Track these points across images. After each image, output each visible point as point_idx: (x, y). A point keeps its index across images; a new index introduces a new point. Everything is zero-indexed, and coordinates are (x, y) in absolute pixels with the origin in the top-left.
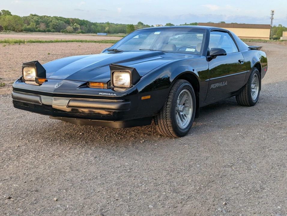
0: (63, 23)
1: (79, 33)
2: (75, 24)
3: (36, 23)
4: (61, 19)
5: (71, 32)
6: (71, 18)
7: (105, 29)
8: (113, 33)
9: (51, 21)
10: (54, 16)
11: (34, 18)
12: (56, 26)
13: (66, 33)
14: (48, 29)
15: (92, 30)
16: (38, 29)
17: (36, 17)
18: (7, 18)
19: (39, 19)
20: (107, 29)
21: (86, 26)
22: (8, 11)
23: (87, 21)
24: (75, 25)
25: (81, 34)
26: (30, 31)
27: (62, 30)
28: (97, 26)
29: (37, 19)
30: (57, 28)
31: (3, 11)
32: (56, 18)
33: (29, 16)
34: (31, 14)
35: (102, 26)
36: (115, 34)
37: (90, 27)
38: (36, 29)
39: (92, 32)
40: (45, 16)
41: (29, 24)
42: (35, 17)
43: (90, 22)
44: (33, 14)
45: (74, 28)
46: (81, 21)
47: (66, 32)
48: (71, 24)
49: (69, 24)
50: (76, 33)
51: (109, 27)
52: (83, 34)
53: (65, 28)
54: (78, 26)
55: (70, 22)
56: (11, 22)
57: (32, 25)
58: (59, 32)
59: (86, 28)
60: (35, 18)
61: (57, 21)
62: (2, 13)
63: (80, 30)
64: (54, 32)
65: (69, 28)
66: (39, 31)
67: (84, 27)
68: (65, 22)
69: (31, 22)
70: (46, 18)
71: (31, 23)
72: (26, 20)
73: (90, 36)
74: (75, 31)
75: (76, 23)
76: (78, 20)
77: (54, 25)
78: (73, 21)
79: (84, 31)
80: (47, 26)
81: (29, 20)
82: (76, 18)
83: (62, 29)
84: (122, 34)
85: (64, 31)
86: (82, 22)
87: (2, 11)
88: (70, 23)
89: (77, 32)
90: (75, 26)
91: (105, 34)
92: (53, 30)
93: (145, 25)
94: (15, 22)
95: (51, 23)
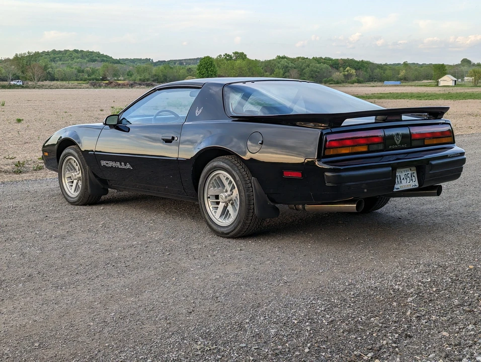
0: (327, 68)
1: (353, 84)
2: (348, 68)
3: (284, 70)
4: (327, 60)
5: (340, 81)
6: (341, 59)
7: (399, 74)
8: (414, 80)
9: (308, 66)
10: (314, 58)
11: (282, 62)
12: (316, 73)
13: (332, 84)
14: (302, 78)
15: (375, 77)
17: (285, 60)
18: (236, 64)
19: (289, 64)
20: (402, 73)
21: (366, 71)
22: (243, 53)
23: (368, 63)
24: (347, 69)
25: (356, 84)
27: (325, 79)
28: (385, 70)
29: (286, 64)
30: (317, 77)
31: (236, 53)
32: (318, 60)
33: (273, 60)
34: (278, 56)
35: (394, 69)
36: (416, 82)
37: (372, 72)
39: (376, 80)
40: (298, 58)
41: (272, 72)
42: (283, 60)
43: (373, 64)
44: (281, 56)
45: (344, 75)
46: (358, 62)
47: (331, 82)
48: (341, 69)
49: (337, 69)
50: (349, 83)
51: (406, 70)
52: (360, 85)
53: (331, 76)
54: (353, 71)
55: (340, 65)
56: (243, 70)
57: (279, 72)
58: (320, 82)
59: (365, 73)
60: (283, 62)
61: (318, 65)
62: (234, 56)
63: (354, 78)
65: (337, 75)
67: (362, 73)
68: (331, 66)
69: (276, 69)
70: (300, 60)
72: (269, 66)
73: (368, 86)
74: (347, 80)
75: (349, 66)
76: (352, 60)
77: (312, 71)
78: (345, 63)
79: (361, 79)
80: (302, 73)
81: (273, 65)
82: (350, 58)
84: (431, 81)
85: (329, 81)
86: (359, 65)
87: (233, 53)
88: (340, 67)
89: (350, 81)
90: (348, 71)
91: (398, 83)
92: (311, 79)
93: (474, 65)
94: (249, 69)
95: (308, 68)
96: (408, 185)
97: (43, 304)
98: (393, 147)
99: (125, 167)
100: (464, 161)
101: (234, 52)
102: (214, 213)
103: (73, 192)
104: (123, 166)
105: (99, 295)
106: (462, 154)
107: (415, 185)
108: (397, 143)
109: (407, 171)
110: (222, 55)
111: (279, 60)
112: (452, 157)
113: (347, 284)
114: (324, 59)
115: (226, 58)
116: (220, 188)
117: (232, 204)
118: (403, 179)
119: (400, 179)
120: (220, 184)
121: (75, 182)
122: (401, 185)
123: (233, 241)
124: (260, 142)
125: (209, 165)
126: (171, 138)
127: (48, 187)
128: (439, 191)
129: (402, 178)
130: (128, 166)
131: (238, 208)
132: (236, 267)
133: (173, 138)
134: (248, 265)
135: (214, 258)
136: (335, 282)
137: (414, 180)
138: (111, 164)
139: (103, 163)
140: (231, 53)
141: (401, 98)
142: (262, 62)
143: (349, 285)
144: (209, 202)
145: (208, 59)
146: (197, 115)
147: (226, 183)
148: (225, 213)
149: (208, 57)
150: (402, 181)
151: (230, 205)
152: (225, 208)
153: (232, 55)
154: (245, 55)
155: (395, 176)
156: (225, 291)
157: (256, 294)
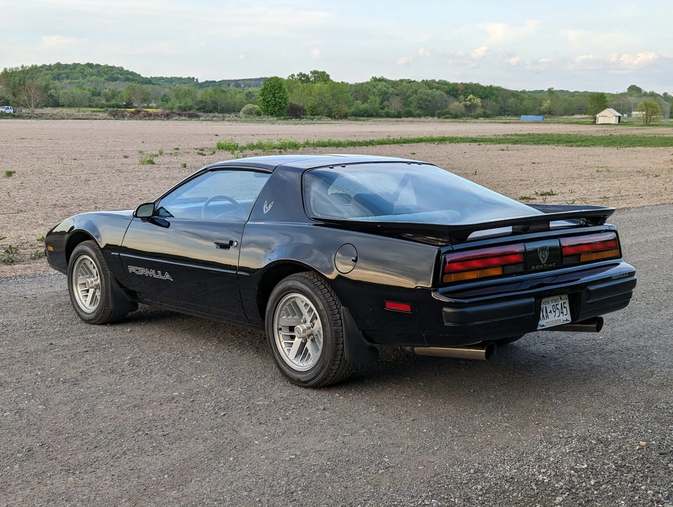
0: (442, 96)
1: (477, 118)
2: (471, 96)
3: (381, 97)
4: (443, 84)
5: (459, 114)
6: (462, 83)
7: (541, 106)
8: (562, 115)
9: (416, 92)
10: (423, 81)
11: (379, 87)
12: (427, 103)
13: (448, 118)
14: (407, 109)
15: (509, 109)
16: (386, 110)
17: (384, 83)
18: (316, 88)
19: (388, 89)
20: (546, 104)
21: (496, 101)
22: (324, 73)
23: (499, 89)
24: (469, 97)
25: (482, 119)
26: (368, 116)
27: (438, 111)
28: (523, 99)
29: (385, 89)
30: (428, 107)
31: (314, 73)
32: (429, 84)
33: (367, 83)
34: (373, 78)
35: (535, 99)
36: (566, 117)
37: (504, 101)
38: (380, 111)
39: (509, 113)
40: (402, 81)
41: (365, 99)
42: (381, 83)
43: (506, 90)
44: (378, 77)
45: (466, 106)
46: (485, 88)
47: (447, 116)
48: (462, 97)
49: (456, 97)
50: (472, 116)
51: (551, 101)
52: (487, 120)
53: (447, 107)
54: (478, 101)
55: (460, 92)
56: (325, 97)
57: (374, 101)
58: (433, 115)
59: (494, 103)
60: (381, 86)
61: (430, 91)
62: (312, 77)
63: (479, 111)
64: (419, 116)
65: (456, 105)
66: (388, 115)
67: (489, 102)
68: (448, 93)
69: (371, 95)
70: (404, 84)
71: (372, 98)
72: (361, 91)
73: (498, 123)
74: (469, 113)
75: (473, 93)
76: (477, 85)
77: (421, 99)
78: (466, 88)
79: (489, 112)
80: (406, 102)
81: (367, 90)
82: (474, 83)
83: (439, 109)
84: (584, 116)
85: (444, 114)
86: (487, 92)
87: (311, 72)
88: (460, 95)
89: (473, 114)
90: (470, 100)
91: (540, 118)
92: (419, 112)
93: (645, 94)
94: (333, 95)
95: (415, 96)
96: (556, 321)
97: (48, 501)
98: (537, 267)
99: (163, 278)
100: (634, 283)
101: (312, 70)
102: (288, 352)
103: (87, 304)
104: (160, 276)
105: (127, 486)
106: (632, 274)
107: (567, 320)
108: (543, 262)
109: (556, 301)
110: (296, 75)
111: (375, 84)
112: (619, 279)
113: (472, 471)
114: (438, 83)
115: (300, 79)
116: (296, 317)
117: (313, 340)
118: (550, 312)
119: (546, 312)
120: (295, 310)
121: (91, 291)
122: (547, 320)
123: (313, 395)
124: (354, 258)
125: (281, 284)
126: (228, 242)
127: (51, 289)
128: (598, 325)
129: (548, 311)
130: (167, 276)
131: (320, 347)
132: (318, 439)
133: (231, 243)
134: (334, 437)
135: (287, 422)
136: (455, 467)
137: (565, 313)
138: (142, 271)
139: (132, 269)
140: (308, 73)
141: (543, 144)
142: (351, 85)
143: (475, 473)
144: (281, 336)
145: (275, 80)
146: (265, 212)
147: (305, 311)
148: (302, 352)
149: (276, 77)
150: (549, 314)
151: (309, 340)
152: (303, 345)
153: (310, 75)
154: (328, 76)
155: (538, 310)
156: (303, 482)
157: (346, 488)
